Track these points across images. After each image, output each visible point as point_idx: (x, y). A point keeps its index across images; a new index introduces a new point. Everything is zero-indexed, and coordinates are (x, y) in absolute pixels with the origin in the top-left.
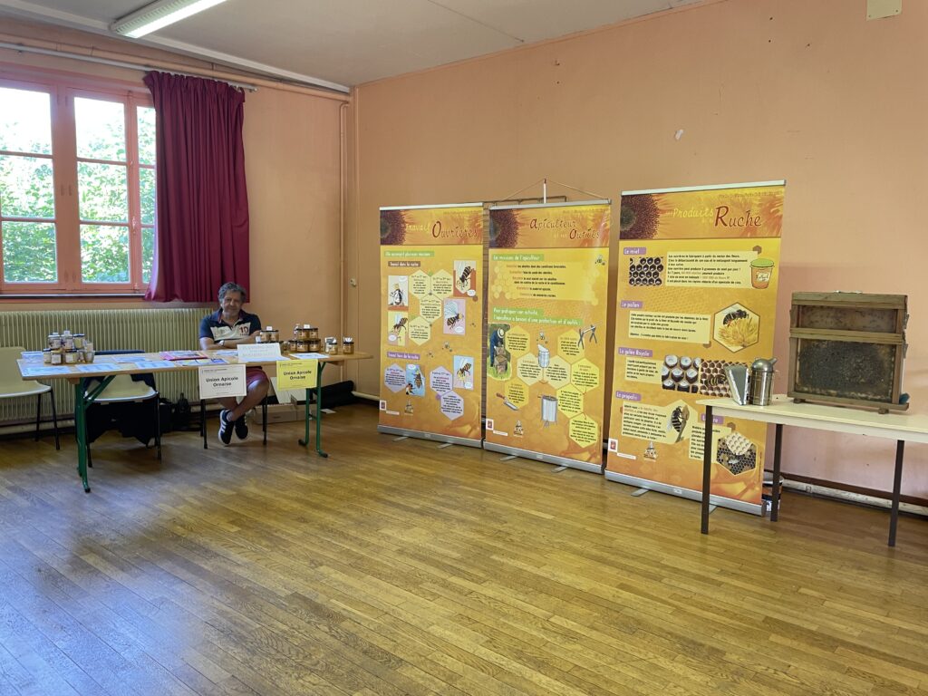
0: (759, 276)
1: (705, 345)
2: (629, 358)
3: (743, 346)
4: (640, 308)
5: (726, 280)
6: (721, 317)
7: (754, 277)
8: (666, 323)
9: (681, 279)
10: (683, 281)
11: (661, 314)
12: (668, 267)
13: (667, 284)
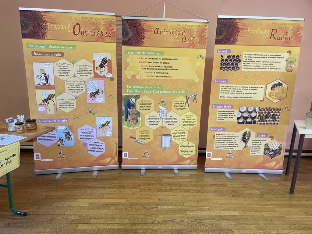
0: (289, 65)
1: (261, 101)
2: (219, 110)
3: (280, 100)
4: (227, 82)
5: (274, 68)
6: (270, 86)
7: (287, 66)
8: (241, 90)
9: (250, 67)
10: (251, 68)
11: (238, 86)
12: (243, 60)
13: (243, 70)
